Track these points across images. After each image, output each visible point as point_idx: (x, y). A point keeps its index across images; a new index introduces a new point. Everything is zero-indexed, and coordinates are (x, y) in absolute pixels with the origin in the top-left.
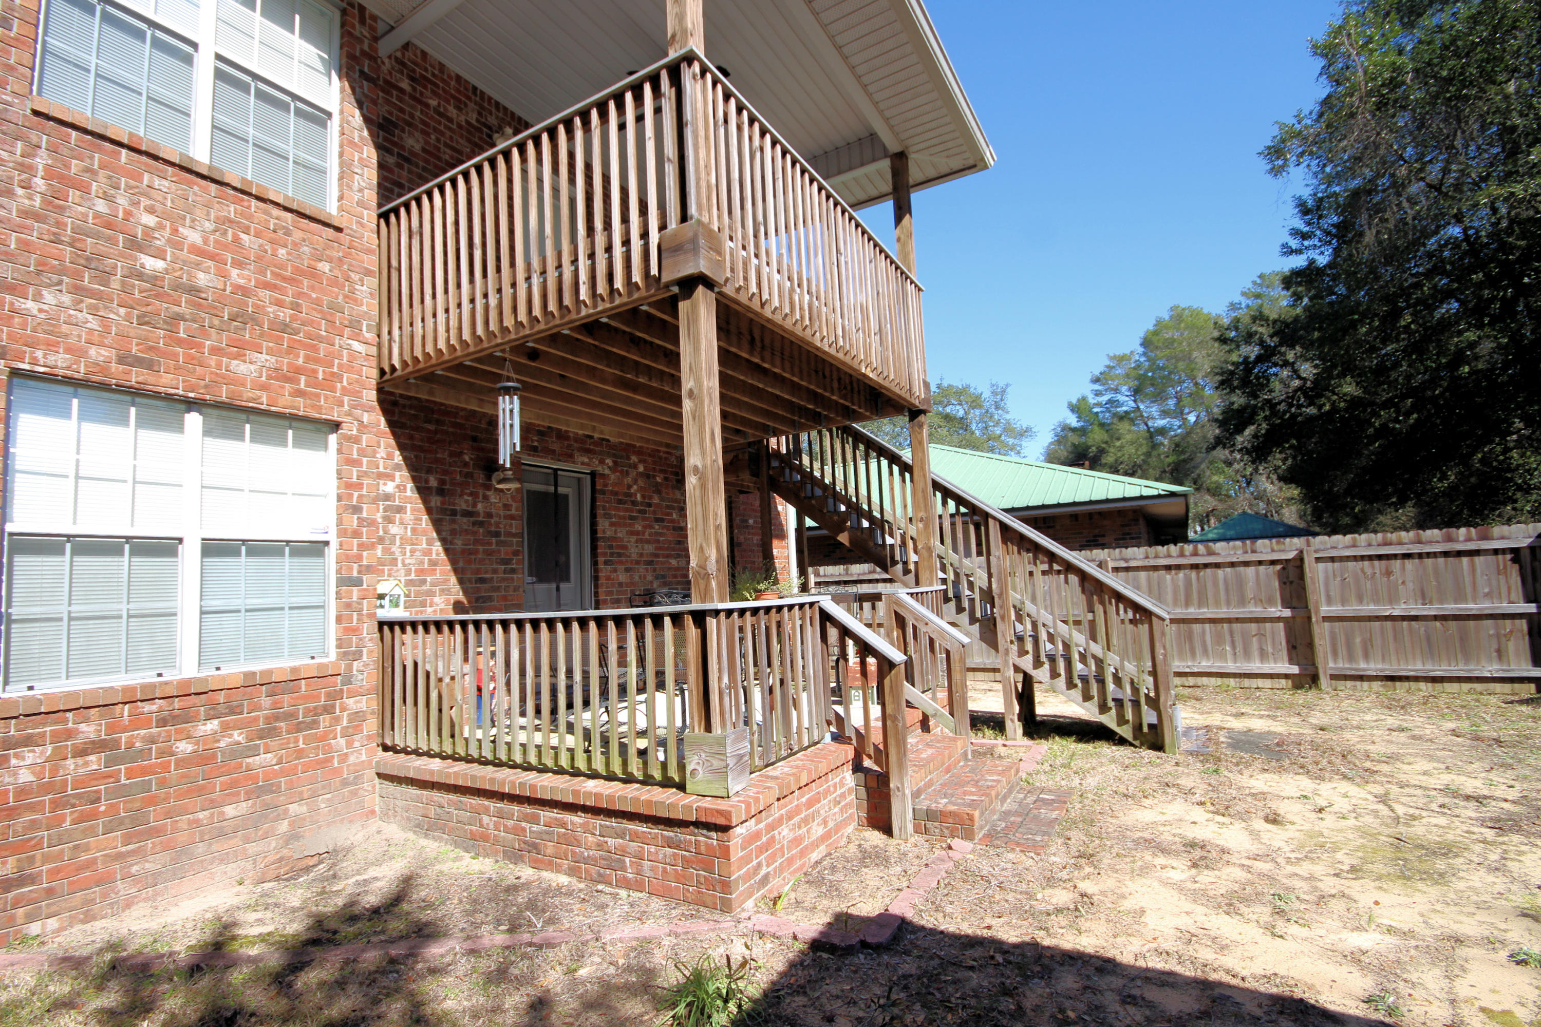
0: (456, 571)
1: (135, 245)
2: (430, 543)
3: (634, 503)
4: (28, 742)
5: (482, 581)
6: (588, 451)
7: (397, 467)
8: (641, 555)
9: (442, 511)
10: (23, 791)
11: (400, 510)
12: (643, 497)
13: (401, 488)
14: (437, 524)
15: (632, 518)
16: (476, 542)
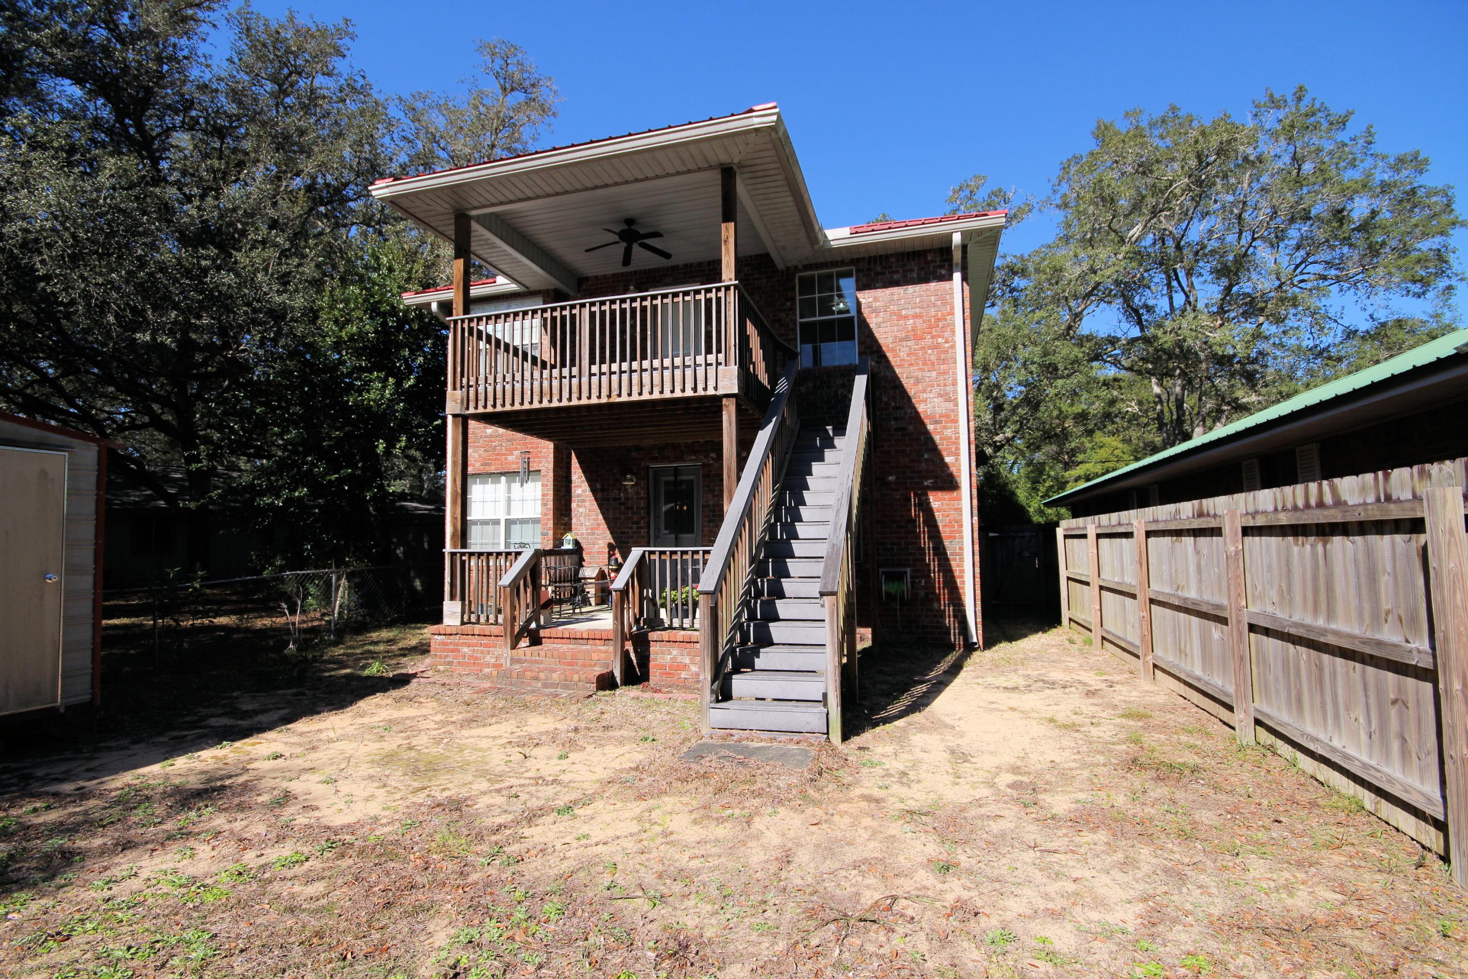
0: (609, 528)
5: (623, 533)
6: (695, 452)
11: (584, 501)
14: (600, 506)
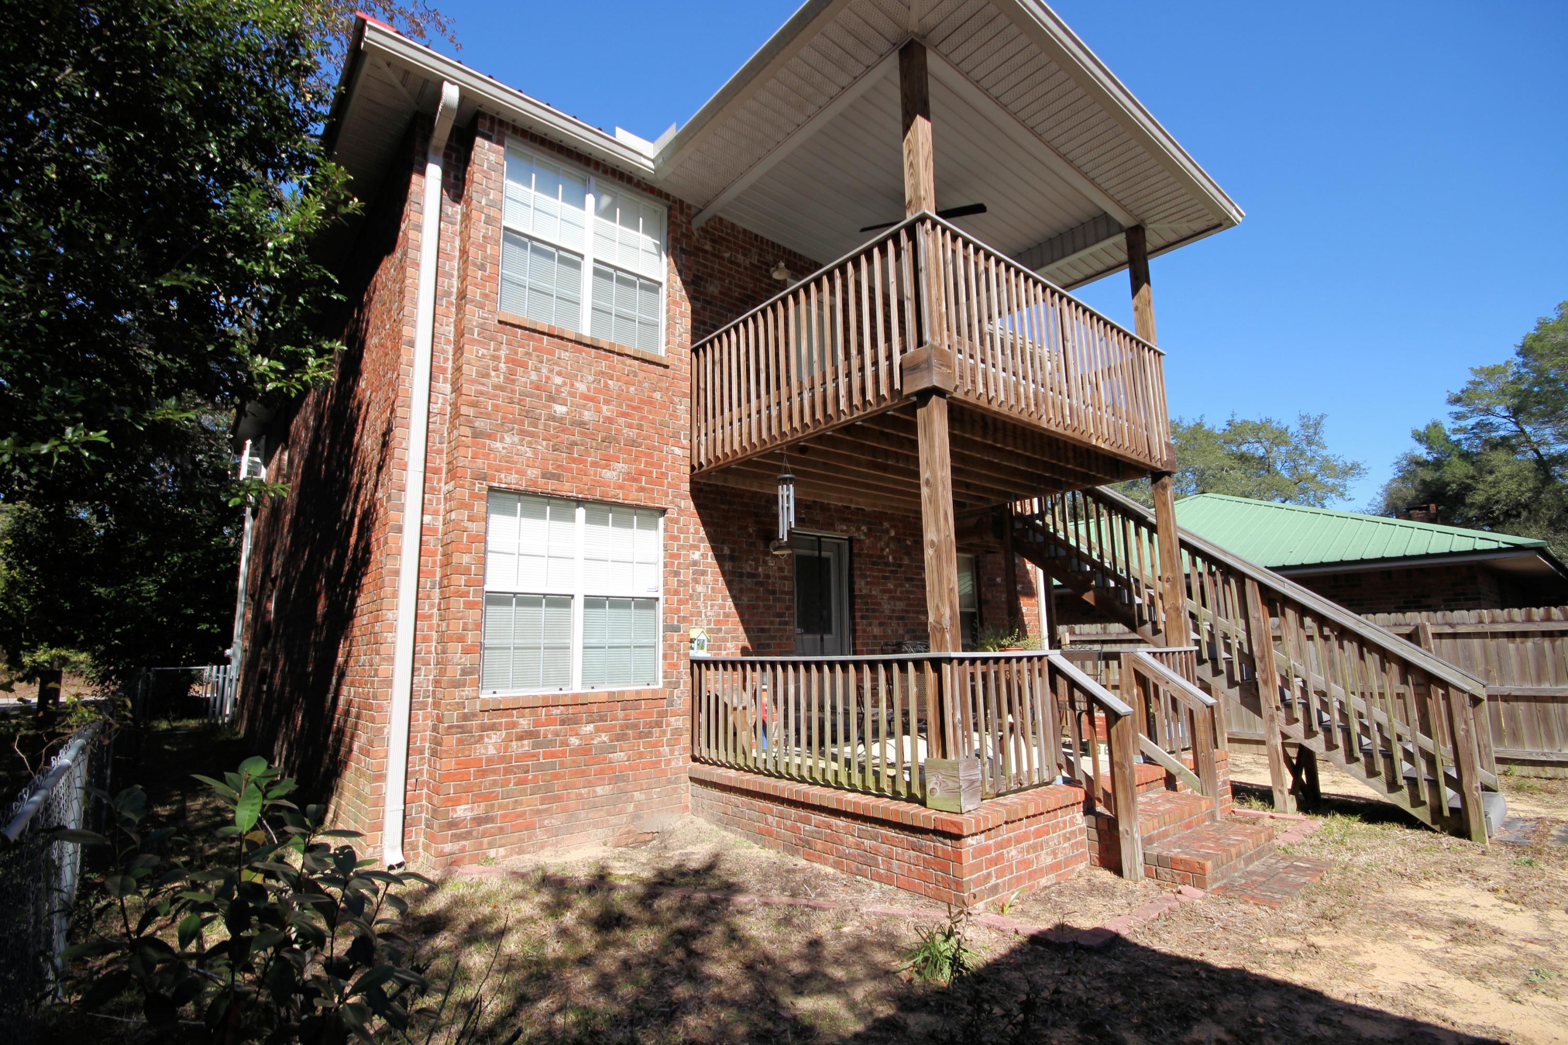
0: (743, 622)
1: (552, 399)
2: (724, 599)
3: (887, 564)
4: (493, 727)
5: (762, 630)
6: (845, 520)
7: (701, 540)
8: (894, 611)
9: (733, 573)
10: (490, 760)
11: (704, 573)
12: (894, 558)
13: (704, 556)
14: (729, 584)
15: (885, 578)
16: (758, 598)
